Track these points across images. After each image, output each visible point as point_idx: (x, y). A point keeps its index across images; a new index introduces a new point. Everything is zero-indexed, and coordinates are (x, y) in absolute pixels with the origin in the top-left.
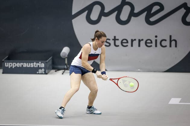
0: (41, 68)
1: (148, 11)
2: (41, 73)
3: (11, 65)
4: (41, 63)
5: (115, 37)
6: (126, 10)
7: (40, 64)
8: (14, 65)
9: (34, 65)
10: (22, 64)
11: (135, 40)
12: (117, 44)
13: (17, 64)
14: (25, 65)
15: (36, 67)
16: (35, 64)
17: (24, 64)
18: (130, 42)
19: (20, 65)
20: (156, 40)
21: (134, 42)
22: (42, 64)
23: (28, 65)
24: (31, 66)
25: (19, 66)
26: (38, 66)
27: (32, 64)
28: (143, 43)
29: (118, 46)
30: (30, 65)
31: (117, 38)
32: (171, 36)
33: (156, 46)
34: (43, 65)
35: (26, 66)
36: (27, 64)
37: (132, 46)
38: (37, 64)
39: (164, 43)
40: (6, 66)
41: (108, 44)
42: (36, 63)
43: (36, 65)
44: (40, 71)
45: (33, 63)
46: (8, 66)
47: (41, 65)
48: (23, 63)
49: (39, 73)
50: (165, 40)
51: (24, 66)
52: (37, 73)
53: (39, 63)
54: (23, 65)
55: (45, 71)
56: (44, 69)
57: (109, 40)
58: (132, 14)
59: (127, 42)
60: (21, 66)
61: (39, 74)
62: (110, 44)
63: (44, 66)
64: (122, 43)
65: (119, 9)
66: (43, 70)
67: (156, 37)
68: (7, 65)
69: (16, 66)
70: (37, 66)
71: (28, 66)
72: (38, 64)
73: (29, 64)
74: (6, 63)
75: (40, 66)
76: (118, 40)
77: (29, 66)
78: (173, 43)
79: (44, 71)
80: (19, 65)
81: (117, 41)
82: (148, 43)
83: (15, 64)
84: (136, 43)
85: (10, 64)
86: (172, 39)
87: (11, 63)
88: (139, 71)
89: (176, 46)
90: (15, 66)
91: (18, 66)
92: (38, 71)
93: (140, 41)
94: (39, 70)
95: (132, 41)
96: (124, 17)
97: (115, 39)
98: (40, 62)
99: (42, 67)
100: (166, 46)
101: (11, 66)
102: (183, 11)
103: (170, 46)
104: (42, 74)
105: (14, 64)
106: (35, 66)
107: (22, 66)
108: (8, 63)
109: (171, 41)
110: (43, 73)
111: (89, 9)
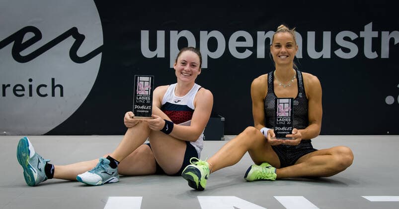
82: (18, 90)
86: (56, 84)
88: (5, 135)
93: (5, 87)
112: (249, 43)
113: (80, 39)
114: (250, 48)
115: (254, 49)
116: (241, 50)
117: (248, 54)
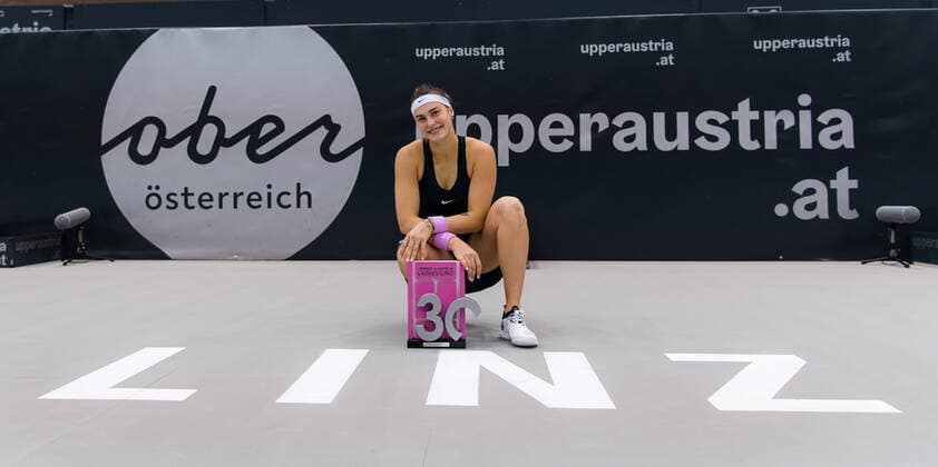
1: (253, 135)
5: (186, 189)
6: (209, 132)
11: (227, 194)
12: (190, 204)
18: (216, 198)
20: (269, 194)
21: (225, 199)
28: (242, 200)
29: (193, 207)
31: (189, 192)
32: (298, 185)
33: (269, 206)
37: (221, 207)
39: (285, 200)
41: (173, 205)
50: (288, 194)
57: (175, 195)
58: (222, 141)
59: (211, 199)
62: (176, 204)
64: (200, 200)
65: (194, 132)
67: (269, 186)
76: (192, 194)
78: (304, 198)
81: (189, 197)
82: (253, 200)
84: (228, 201)
86: (302, 191)
88: (236, 260)
89: (310, 206)
93: (236, 196)
95: (221, 196)
96: (204, 146)
100: (289, 206)
102: (322, 132)
103: (298, 206)
109: (299, 195)
111: (135, 132)
112: (569, 129)
113: (334, 130)
114: (569, 138)
115: (575, 138)
116: (556, 140)
117: (567, 145)
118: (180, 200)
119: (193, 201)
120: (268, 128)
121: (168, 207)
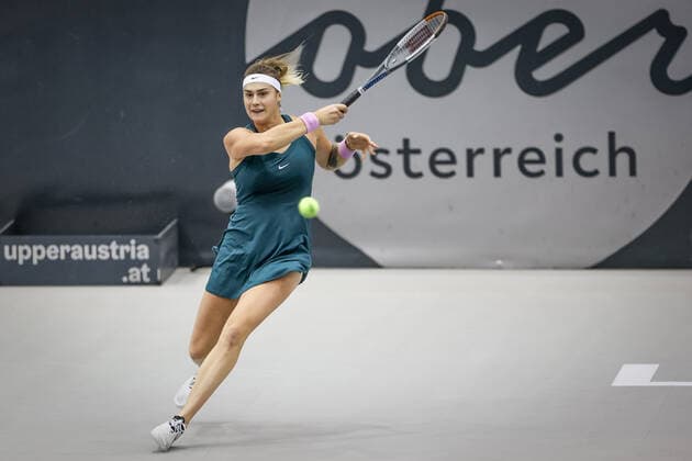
0: (138, 263)
1: (526, 43)
2: (138, 279)
3: (25, 252)
4: (137, 245)
5: (406, 142)
7: (133, 248)
8: (39, 252)
9: (110, 251)
10: (67, 248)
11: (481, 151)
12: (414, 169)
13: (51, 247)
14: (78, 252)
15: (119, 260)
16: (114, 246)
17: (73, 248)
18: (462, 159)
19: (59, 254)
20: (559, 152)
21: (478, 160)
22: (140, 247)
23: (90, 253)
24: (101, 257)
25: (56, 257)
26: (128, 255)
27: (103, 248)
28: (510, 163)
29: (419, 175)
30: (98, 253)
31: (413, 146)
32: (612, 136)
33: (559, 173)
34: (144, 252)
35: (81, 257)
36: (87, 248)
37: (470, 173)
38: (123, 248)
39: (587, 162)
40: (8, 257)
41: (381, 170)
42: (118, 243)
43: (118, 252)
44: (135, 274)
45: (109, 244)
46: (14, 257)
47: (137, 251)
48: (71, 245)
49: (131, 278)
50: (594, 151)
51: (74, 256)
52: (125, 279)
53: (130, 245)
54: (71, 252)
55: (152, 275)
56: (149, 266)
57: (386, 152)
58: (468, 56)
59: (453, 161)
60: (63, 257)
61: (129, 284)
62: (389, 170)
63: (147, 257)
64: (433, 162)
66: (145, 269)
67: (559, 138)
68: (11, 253)
69: (46, 257)
70: (122, 256)
71: (88, 257)
72: (127, 248)
73: (94, 248)
74: (7, 248)
75: (133, 256)
76: (417, 152)
77: (94, 256)
78: (623, 159)
79: (149, 275)
80: (56, 250)
81: (413, 158)
82: (530, 162)
83: (41, 247)
84: (484, 163)
85: (21, 248)
86: (618, 146)
87: (27, 247)
88: (500, 268)
89: (633, 172)
90: (42, 257)
91: (53, 255)
92: (128, 275)
93: (498, 155)
94: (131, 270)
95: (471, 155)
97: (407, 151)
98: (133, 242)
99: (140, 257)
100: (596, 173)
101: (27, 257)
102: (653, 42)
103: (613, 172)
104: (142, 283)
105: (35, 248)
106: (115, 257)
107: (68, 255)
108: (14, 248)
109: (613, 153)
110: (146, 279)
111: (308, 39)
118: (396, 161)
119: (419, 163)
120: (553, 32)
121: (373, 174)
